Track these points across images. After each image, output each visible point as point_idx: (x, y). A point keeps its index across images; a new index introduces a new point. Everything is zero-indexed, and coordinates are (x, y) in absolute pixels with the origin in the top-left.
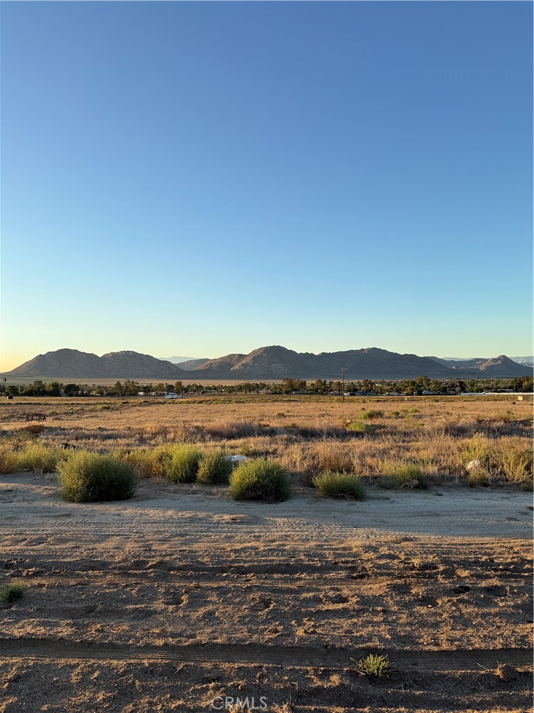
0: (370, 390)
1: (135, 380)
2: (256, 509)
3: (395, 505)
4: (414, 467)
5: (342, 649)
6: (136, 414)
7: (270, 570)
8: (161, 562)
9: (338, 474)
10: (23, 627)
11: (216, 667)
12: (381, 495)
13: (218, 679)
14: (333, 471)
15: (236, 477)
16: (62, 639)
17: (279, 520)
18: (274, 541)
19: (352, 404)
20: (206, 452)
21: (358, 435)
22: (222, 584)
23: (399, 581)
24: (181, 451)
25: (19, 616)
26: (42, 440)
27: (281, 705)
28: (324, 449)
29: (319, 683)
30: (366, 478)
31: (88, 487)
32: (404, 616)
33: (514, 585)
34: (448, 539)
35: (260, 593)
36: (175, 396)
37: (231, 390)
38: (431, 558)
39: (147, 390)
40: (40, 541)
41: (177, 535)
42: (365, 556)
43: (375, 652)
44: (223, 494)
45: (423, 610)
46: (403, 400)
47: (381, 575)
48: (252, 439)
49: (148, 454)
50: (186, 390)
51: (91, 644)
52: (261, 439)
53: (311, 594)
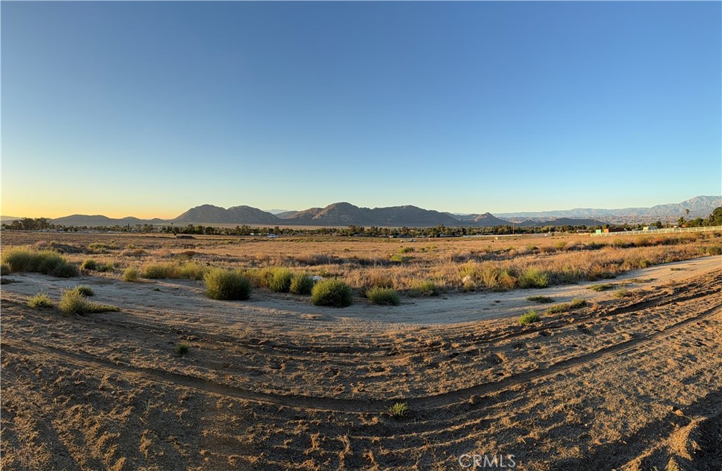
0: (406, 234)
1: (248, 225)
2: (330, 311)
3: (418, 307)
4: (431, 282)
5: (380, 401)
6: (249, 247)
7: (338, 350)
8: (268, 341)
9: (382, 289)
10: (188, 370)
11: (303, 410)
12: (410, 301)
13: (304, 418)
14: (380, 287)
15: (316, 290)
16: (210, 380)
17: (344, 319)
18: (340, 332)
19: (394, 243)
20: (296, 273)
21: (397, 263)
22: (307, 358)
23: (417, 355)
24: (279, 272)
25: (187, 363)
26: (194, 259)
27: (342, 436)
28: (374, 272)
29: (366, 423)
30: (400, 291)
31: (222, 290)
32: (418, 377)
33: (483, 347)
34: (449, 326)
35: (331, 365)
36: (275, 236)
37: (312, 233)
38: (437, 338)
39: (256, 231)
40: (196, 320)
41: (277, 325)
42: (397, 341)
43: (400, 401)
44: (307, 301)
45: (430, 371)
46: (427, 241)
47: (406, 352)
48: (326, 266)
49: (259, 272)
50: (282, 232)
51: (227, 386)
52: (333, 265)
53: (363, 366)
